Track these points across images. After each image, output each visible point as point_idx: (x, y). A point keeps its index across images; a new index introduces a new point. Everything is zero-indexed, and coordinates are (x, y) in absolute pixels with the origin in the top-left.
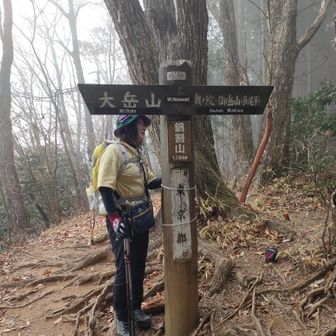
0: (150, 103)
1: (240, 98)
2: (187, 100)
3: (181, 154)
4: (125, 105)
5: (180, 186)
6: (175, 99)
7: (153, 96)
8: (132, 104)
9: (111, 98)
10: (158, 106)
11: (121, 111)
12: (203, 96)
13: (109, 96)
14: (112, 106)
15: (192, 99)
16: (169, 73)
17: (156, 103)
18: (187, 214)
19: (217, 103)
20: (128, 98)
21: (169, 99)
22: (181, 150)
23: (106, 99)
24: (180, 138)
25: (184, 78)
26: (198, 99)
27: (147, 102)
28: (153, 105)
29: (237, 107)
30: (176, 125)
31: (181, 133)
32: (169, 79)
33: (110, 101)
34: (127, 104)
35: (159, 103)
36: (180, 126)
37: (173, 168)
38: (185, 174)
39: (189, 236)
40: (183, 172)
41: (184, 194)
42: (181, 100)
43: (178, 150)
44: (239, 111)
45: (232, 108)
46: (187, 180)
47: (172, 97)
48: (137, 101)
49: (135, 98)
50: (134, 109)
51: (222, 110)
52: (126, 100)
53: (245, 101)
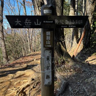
1: (74, 21)
2: (52, 22)
3: (49, 45)
5: (48, 57)
6: (47, 22)
7: (38, 20)
8: (29, 24)
9: (20, 21)
14: (20, 25)
15: (54, 22)
16: (45, 10)
17: (39, 23)
18: (50, 68)
19: (64, 23)
21: (44, 22)
22: (48, 43)
23: (18, 22)
24: (48, 38)
25: (51, 13)
27: (35, 23)
31: (49, 36)
32: (44, 13)
34: (27, 24)
35: (40, 23)
36: (48, 33)
37: (45, 50)
38: (50, 52)
39: (51, 76)
40: (49, 51)
41: (49, 60)
42: (49, 22)
43: (47, 43)
44: (74, 26)
45: (71, 25)
46: (51, 55)
47: (45, 21)
48: (31, 23)
49: (30, 21)
50: (29, 26)
51: (66, 26)
52: (26, 22)
53: (77, 22)
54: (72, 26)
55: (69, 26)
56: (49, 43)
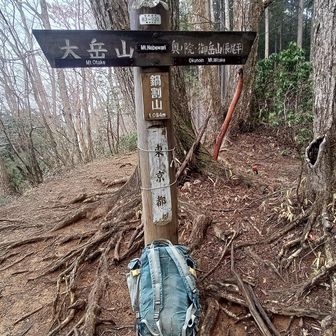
0: (121, 53)
1: (221, 46)
2: (163, 48)
3: (159, 111)
4: (92, 55)
5: (158, 146)
6: (149, 48)
7: (124, 43)
8: (100, 54)
9: (75, 48)
10: (131, 56)
11: (88, 63)
13: (71, 44)
14: (77, 57)
15: (169, 47)
16: (142, 16)
17: (128, 52)
18: (166, 176)
19: (196, 51)
20: (96, 47)
21: (143, 48)
22: (158, 106)
23: (69, 49)
24: (157, 93)
25: (159, 22)
26: (176, 48)
27: (117, 51)
28: (125, 55)
29: (219, 56)
30: (152, 77)
31: (157, 87)
32: (142, 23)
33: (74, 50)
34: (94, 54)
35: (132, 51)
36: (156, 79)
37: (150, 127)
38: (163, 133)
39: (169, 198)
40: (160, 130)
41: (162, 155)
42: (156, 48)
43: (155, 106)
44: (221, 60)
45: (213, 57)
46: (166, 140)
47: (146, 45)
48: (106, 51)
49: (103, 47)
50: (103, 60)
51: (202, 60)
52: (92, 50)
53: (227, 49)
54: (215, 60)
55: (210, 60)
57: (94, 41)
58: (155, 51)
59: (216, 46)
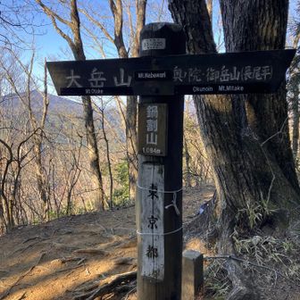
0: (119, 81)
2: (163, 75)
3: (153, 146)
4: (92, 84)
5: (153, 186)
6: (147, 76)
7: (122, 71)
8: (99, 83)
9: (78, 77)
10: (128, 84)
11: (87, 91)
12: (185, 69)
14: (79, 86)
15: (170, 75)
18: (160, 223)
19: (204, 78)
20: (96, 76)
21: (140, 76)
22: (152, 140)
23: (73, 78)
24: (153, 125)
25: (163, 47)
26: (178, 74)
27: (116, 79)
28: (123, 84)
29: (235, 83)
30: (149, 108)
31: (154, 119)
32: (144, 48)
33: (77, 80)
34: (94, 82)
35: (130, 79)
36: (153, 110)
37: (146, 163)
38: (160, 172)
39: (161, 252)
40: (157, 168)
41: (157, 197)
42: (155, 76)
43: (150, 141)
44: (237, 88)
45: (225, 84)
46: (162, 180)
47: (144, 72)
48: (104, 79)
49: (102, 76)
50: (100, 89)
51: (210, 89)
52: (93, 79)
53: (248, 75)
54: (228, 88)
55: (221, 88)
56: (154, 141)
57: (95, 70)
58: (153, 79)
59: (231, 71)
